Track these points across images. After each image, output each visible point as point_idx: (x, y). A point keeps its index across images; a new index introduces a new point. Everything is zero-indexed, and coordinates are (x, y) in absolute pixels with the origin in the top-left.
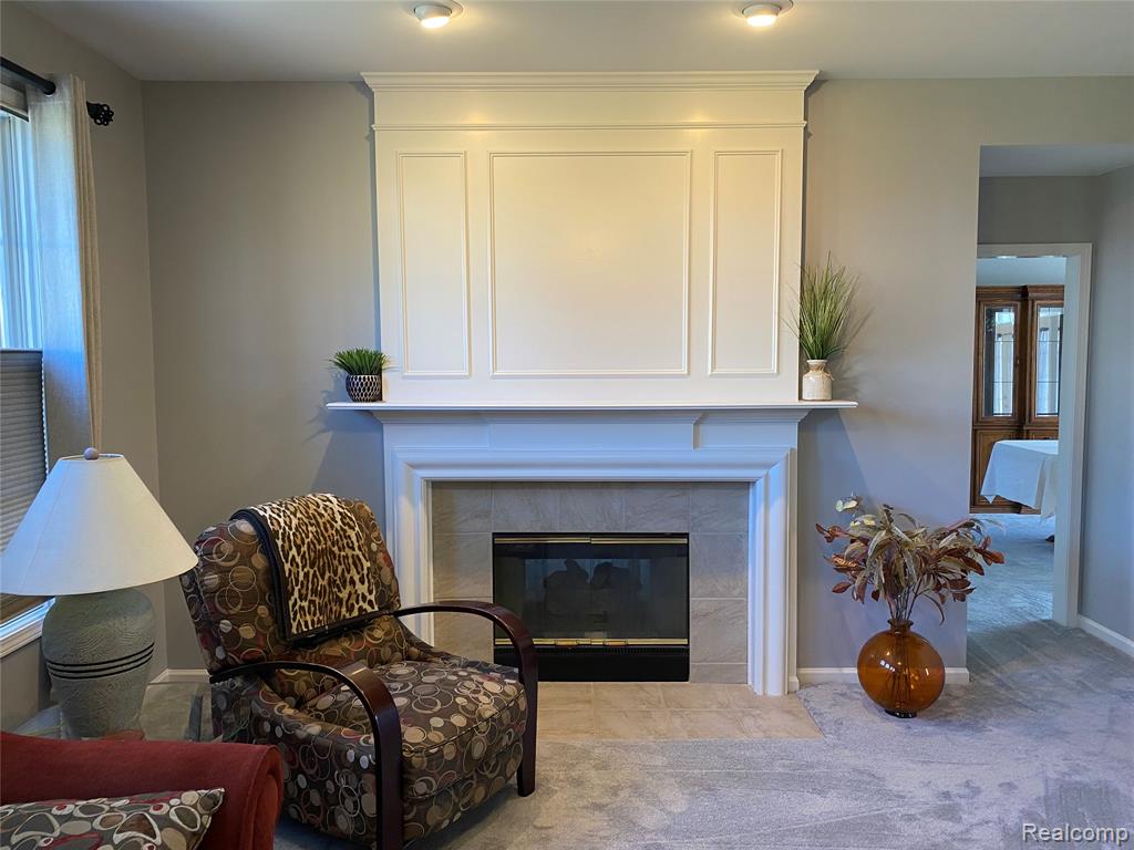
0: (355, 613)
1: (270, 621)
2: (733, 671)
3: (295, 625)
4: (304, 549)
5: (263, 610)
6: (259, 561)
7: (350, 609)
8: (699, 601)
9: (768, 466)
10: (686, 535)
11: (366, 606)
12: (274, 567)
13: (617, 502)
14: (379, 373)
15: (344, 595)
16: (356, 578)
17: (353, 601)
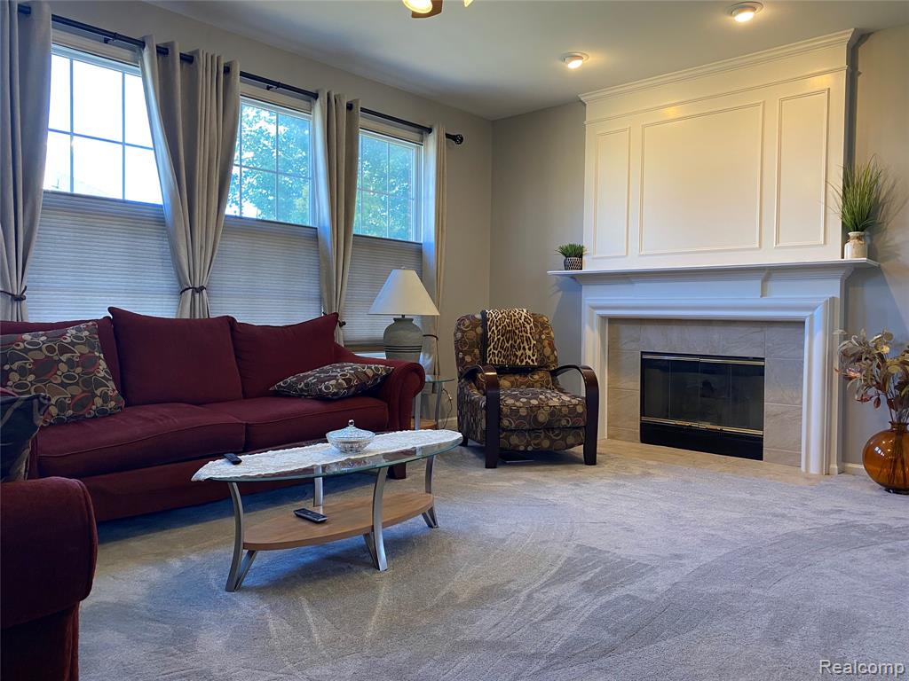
0: (524, 363)
1: (478, 356)
2: (792, 457)
3: (489, 359)
4: (500, 328)
5: (477, 351)
6: (479, 330)
7: (522, 361)
8: (770, 406)
9: (813, 308)
10: (763, 359)
11: (530, 361)
12: (485, 333)
13: (716, 334)
14: (581, 256)
15: (519, 353)
16: (527, 347)
17: (523, 357)
